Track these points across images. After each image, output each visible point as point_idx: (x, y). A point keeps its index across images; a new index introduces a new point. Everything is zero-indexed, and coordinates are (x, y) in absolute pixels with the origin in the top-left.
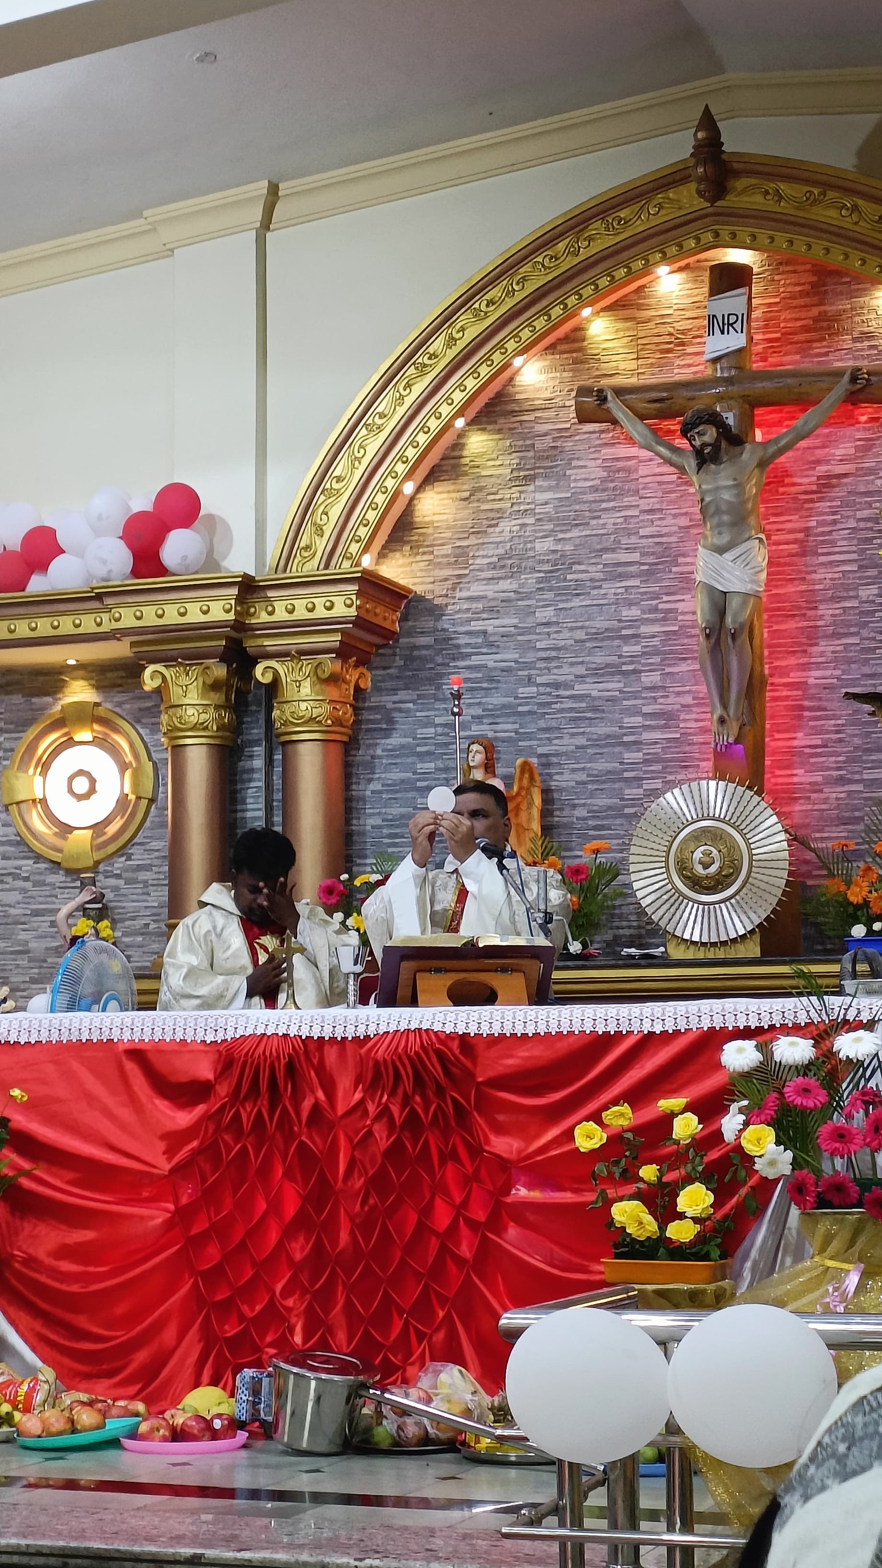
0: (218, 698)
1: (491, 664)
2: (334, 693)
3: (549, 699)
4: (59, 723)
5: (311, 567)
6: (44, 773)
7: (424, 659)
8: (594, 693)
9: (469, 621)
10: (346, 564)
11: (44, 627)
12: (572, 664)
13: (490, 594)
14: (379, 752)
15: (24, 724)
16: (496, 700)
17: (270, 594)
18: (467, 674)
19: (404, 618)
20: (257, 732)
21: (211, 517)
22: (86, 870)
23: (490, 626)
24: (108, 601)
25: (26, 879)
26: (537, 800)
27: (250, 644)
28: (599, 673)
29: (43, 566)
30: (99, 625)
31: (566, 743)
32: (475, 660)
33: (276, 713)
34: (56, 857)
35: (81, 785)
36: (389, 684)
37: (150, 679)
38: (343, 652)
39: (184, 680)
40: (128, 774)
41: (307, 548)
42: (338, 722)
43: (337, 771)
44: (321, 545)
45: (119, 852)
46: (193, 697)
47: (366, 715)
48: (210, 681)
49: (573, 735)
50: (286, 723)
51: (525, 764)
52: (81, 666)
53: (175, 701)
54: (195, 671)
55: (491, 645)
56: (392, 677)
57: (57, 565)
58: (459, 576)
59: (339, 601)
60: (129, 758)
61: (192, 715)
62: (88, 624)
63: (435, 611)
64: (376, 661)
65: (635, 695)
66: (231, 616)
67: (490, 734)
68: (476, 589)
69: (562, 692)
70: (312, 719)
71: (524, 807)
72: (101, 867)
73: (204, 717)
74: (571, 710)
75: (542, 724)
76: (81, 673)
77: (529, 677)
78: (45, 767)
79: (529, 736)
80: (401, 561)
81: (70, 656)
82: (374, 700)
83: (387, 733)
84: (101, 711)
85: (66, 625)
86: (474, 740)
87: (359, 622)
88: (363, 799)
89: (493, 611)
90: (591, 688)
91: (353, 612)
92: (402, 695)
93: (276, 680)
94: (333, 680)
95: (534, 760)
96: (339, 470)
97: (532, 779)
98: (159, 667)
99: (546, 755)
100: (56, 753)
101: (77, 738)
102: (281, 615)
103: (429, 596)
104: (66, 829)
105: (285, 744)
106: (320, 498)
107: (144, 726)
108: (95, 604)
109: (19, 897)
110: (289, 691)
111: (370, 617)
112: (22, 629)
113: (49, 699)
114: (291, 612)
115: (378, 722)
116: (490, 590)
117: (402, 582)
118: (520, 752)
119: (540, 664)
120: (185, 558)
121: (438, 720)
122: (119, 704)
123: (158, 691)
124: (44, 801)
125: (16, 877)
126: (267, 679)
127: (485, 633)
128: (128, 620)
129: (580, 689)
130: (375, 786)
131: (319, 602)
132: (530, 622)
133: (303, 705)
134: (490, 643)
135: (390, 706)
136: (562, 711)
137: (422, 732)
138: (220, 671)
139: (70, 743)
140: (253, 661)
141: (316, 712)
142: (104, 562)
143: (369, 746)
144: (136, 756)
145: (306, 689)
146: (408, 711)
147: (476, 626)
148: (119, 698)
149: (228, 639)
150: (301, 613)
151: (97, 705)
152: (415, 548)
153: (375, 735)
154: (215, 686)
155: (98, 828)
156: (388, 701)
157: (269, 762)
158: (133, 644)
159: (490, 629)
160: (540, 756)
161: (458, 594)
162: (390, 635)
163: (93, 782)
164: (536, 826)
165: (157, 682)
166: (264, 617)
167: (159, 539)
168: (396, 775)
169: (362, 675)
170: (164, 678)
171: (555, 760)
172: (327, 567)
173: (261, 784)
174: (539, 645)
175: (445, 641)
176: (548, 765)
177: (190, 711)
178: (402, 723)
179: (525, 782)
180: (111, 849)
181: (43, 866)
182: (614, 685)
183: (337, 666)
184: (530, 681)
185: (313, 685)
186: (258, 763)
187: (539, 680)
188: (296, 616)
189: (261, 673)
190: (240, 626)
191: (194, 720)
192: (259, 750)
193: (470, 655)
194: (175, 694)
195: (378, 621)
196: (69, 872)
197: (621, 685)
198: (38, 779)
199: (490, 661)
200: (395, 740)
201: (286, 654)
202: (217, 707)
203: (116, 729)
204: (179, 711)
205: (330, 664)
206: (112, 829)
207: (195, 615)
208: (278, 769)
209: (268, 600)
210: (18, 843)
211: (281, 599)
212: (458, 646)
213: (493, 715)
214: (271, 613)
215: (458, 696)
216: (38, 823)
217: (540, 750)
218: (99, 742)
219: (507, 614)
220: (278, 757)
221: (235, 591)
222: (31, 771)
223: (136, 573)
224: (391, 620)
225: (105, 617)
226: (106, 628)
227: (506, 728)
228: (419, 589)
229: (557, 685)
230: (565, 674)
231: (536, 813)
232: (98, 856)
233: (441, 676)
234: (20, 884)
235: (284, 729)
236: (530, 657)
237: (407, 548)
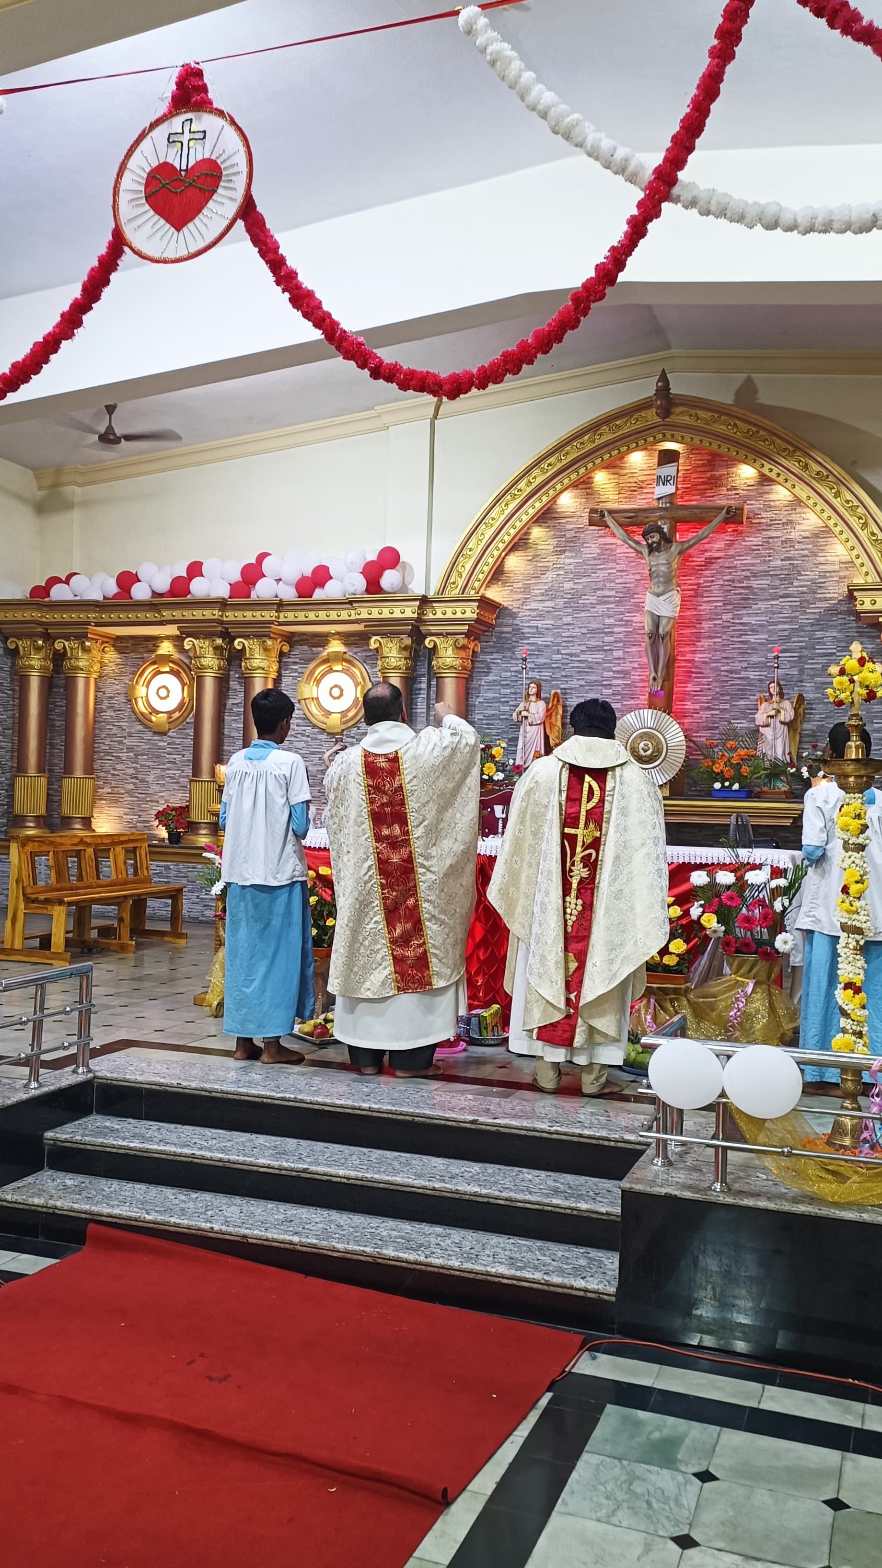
0: (406, 654)
1: (539, 643)
2: (463, 654)
3: (568, 661)
4: (326, 661)
5: (455, 593)
6: (317, 686)
7: (507, 639)
8: (590, 660)
9: (531, 620)
10: (473, 592)
11: (322, 616)
12: (579, 645)
13: (541, 608)
14: (483, 683)
15: (308, 661)
16: (541, 660)
17: (434, 605)
18: (528, 647)
19: (497, 618)
20: (424, 670)
21: (404, 562)
22: (337, 734)
23: (539, 624)
24: (355, 605)
25: (308, 736)
26: (561, 712)
27: (423, 628)
28: (592, 649)
29: (322, 585)
30: (350, 616)
31: (575, 684)
32: (532, 640)
33: (434, 663)
34: (323, 726)
35: (336, 692)
36: (489, 650)
37: (373, 643)
38: (468, 635)
39: (390, 645)
40: (359, 688)
41: (454, 583)
42: (464, 668)
43: (463, 693)
44: (461, 582)
45: (354, 726)
46: (394, 653)
47: (477, 665)
48: (402, 646)
49: (578, 680)
50: (439, 668)
51: (556, 693)
52: (337, 633)
53: (385, 655)
54: (395, 640)
55: (540, 633)
56: (491, 647)
57: (329, 584)
58: (526, 598)
59: (468, 610)
60: (360, 680)
61: (393, 662)
62: (344, 615)
63: (513, 615)
64: (483, 638)
65: (610, 662)
66: (416, 615)
67: (538, 677)
68: (534, 605)
69: (574, 658)
70: (452, 666)
71: (554, 714)
72: (345, 733)
73: (399, 663)
74: (578, 667)
75: (564, 673)
76: (337, 637)
77: (558, 650)
78: (318, 682)
79: (556, 679)
80: (497, 589)
81: (333, 629)
82: (482, 657)
83: (487, 674)
84: (347, 656)
85: (333, 615)
86: (533, 680)
87: (477, 621)
88: (474, 706)
89: (541, 616)
90: (589, 657)
91: (475, 616)
92: (495, 656)
93: (435, 645)
94: (464, 648)
95: (559, 691)
96: (470, 545)
97: (558, 701)
98: (378, 638)
99: (565, 689)
100: (323, 676)
101: (335, 668)
102: (439, 615)
103: (510, 608)
104: (328, 713)
105: (437, 678)
106: (461, 559)
107: (368, 664)
108: (349, 606)
109: (304, 745)
110: (442, 653)
111: (482, 618)
112: (312, 616)
113: (321, 649)
114: (444, 614)
115: (483, 668)
116: (540, 606)
117: (497, 600)
118: (552, 687)
119: (563, 644)
120: (392, 584)
121: (512, 669)
122: (356, 653)
123: (377, 649)
124: (317, 699)
125: (303, 735)
126: (431, 646)
127: (537, 627)
128: (364, 615)
129: (583, 657)
130: (480, 700)
131: (459, 610)
132: (560, 623)
133: (448, 660)
134: (539, 632)
135: (489, 660)
136: (573, 667)
137: (504, 674)
138: (408, 641)
139: (331, 670)
140: (425, 637)
141: (454, 663)
142: (353, 585)
143: (478, 680)
144: (364, 679)
145: (450, 651)
146: (498, 663)
147: (533, 623)
148: (356, 650)
149: (412, 625)
150: (449, 615)
151: (345, 653)
152: (504, 583)
153: (482, 674)
154: (405, 648)
155: (344, 713)
156: (488, 658)
157: (429, 686)
158: (366, 626)
159: (540, 626)
160: (562, 689)
161: (525, 607)
162: (492, 626)
163: (342, 690)
164: (559, 724)
165: (377, 645)
166: (431, 616)
167: (380, 575)
168: (491, 695)
169: (476, 645)
170: (380, 643)
171: (569, 691)
172: (463, 593)
173: (425, 696)
174: (563, 634)
175: (517, 630)
176: (566, 694)
177: (393, 660)
178: (495, 669)
179: (555, 702)
180: (350, 724)
181: (316, 730)
182: (600, 656)
183: (466, 641)
184: (558, 652)
185: (453, 650)
186: (424, 686)
187: (563, 652)
188: (447, 616)
189: (428, 643)
190: (420, 620)
191: (394, 664)
192: (424, 679)
193: (529, 638)
194: (386, 651)
195: (486, 620)
196: (329, 734)
197: (602, 656)
198: (315, 688)
199: (539, 641)
200: (491, 678)
201: (441, 634)
202: (406, 659)
203: (354, 666)
204: (388, 660)
205: (462, 641)
206: (351, 714)
207: (397, 614)
208: (434, 689)
209: (433, 607)
210: (304, 719)
211: (440, 607)
212: (523, 633)
213: (540, 667)
214: (434, 614)
215: (525, 660)
216: (314, 709)
217: (562, 686)
218: (345, 671)
219: (549, 619)
220: (434, 683)
221: (418, 603)
222: (311, 684)
223: (368, 591)
224: (491, 618)
225: (353, 612)
226: (353, 618)
227: (546, 674)
228: (505, 604)
229: (571, 655)
230: (576, 649)
231: (559, 717)
232: (343, 727)
233: (515, 647)
234: (305, 738)
235: (438, 671)
236: (559, 640)
237: (500, 583)
